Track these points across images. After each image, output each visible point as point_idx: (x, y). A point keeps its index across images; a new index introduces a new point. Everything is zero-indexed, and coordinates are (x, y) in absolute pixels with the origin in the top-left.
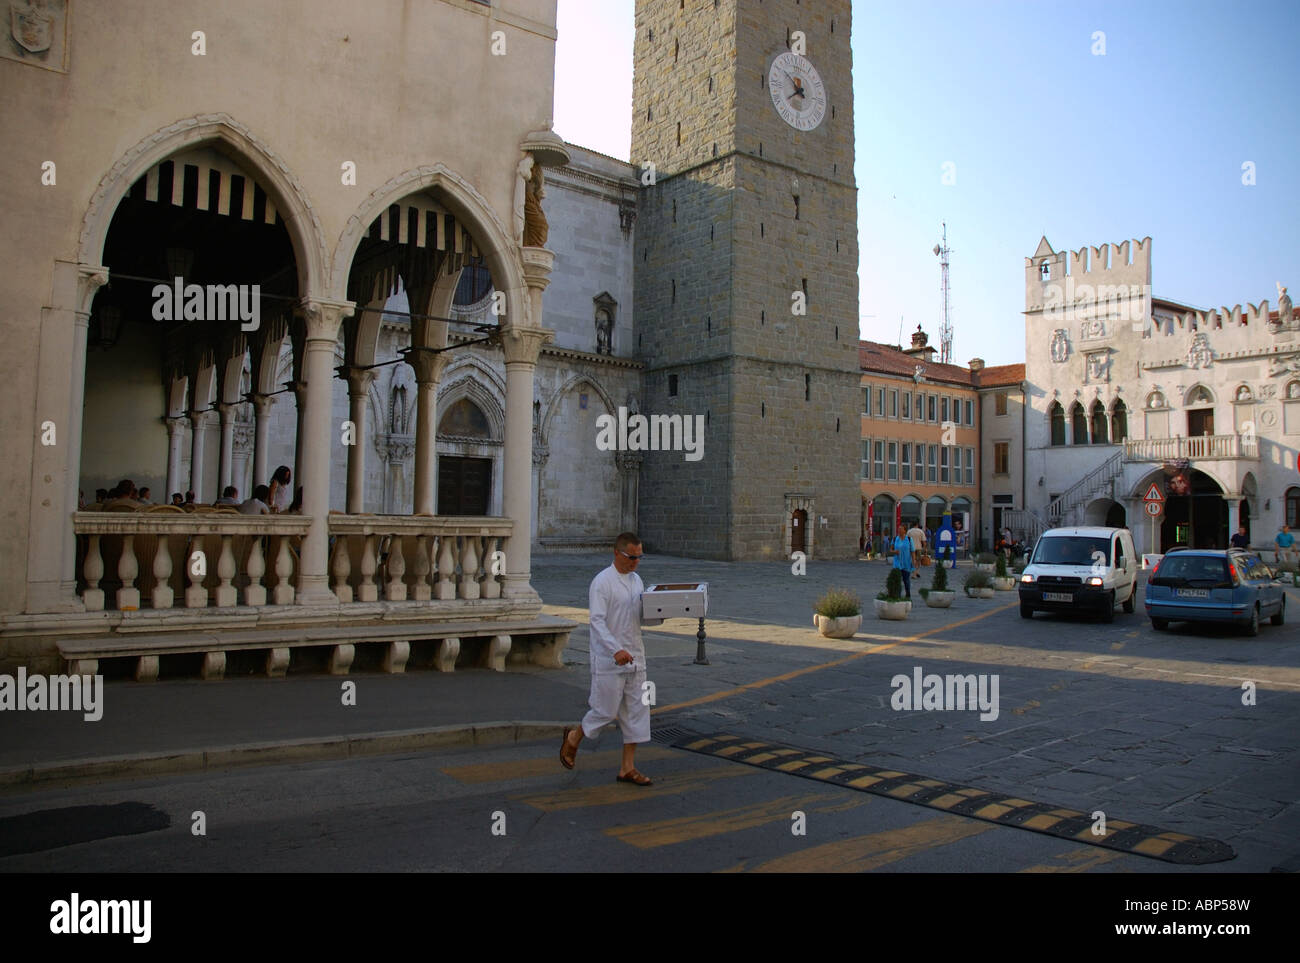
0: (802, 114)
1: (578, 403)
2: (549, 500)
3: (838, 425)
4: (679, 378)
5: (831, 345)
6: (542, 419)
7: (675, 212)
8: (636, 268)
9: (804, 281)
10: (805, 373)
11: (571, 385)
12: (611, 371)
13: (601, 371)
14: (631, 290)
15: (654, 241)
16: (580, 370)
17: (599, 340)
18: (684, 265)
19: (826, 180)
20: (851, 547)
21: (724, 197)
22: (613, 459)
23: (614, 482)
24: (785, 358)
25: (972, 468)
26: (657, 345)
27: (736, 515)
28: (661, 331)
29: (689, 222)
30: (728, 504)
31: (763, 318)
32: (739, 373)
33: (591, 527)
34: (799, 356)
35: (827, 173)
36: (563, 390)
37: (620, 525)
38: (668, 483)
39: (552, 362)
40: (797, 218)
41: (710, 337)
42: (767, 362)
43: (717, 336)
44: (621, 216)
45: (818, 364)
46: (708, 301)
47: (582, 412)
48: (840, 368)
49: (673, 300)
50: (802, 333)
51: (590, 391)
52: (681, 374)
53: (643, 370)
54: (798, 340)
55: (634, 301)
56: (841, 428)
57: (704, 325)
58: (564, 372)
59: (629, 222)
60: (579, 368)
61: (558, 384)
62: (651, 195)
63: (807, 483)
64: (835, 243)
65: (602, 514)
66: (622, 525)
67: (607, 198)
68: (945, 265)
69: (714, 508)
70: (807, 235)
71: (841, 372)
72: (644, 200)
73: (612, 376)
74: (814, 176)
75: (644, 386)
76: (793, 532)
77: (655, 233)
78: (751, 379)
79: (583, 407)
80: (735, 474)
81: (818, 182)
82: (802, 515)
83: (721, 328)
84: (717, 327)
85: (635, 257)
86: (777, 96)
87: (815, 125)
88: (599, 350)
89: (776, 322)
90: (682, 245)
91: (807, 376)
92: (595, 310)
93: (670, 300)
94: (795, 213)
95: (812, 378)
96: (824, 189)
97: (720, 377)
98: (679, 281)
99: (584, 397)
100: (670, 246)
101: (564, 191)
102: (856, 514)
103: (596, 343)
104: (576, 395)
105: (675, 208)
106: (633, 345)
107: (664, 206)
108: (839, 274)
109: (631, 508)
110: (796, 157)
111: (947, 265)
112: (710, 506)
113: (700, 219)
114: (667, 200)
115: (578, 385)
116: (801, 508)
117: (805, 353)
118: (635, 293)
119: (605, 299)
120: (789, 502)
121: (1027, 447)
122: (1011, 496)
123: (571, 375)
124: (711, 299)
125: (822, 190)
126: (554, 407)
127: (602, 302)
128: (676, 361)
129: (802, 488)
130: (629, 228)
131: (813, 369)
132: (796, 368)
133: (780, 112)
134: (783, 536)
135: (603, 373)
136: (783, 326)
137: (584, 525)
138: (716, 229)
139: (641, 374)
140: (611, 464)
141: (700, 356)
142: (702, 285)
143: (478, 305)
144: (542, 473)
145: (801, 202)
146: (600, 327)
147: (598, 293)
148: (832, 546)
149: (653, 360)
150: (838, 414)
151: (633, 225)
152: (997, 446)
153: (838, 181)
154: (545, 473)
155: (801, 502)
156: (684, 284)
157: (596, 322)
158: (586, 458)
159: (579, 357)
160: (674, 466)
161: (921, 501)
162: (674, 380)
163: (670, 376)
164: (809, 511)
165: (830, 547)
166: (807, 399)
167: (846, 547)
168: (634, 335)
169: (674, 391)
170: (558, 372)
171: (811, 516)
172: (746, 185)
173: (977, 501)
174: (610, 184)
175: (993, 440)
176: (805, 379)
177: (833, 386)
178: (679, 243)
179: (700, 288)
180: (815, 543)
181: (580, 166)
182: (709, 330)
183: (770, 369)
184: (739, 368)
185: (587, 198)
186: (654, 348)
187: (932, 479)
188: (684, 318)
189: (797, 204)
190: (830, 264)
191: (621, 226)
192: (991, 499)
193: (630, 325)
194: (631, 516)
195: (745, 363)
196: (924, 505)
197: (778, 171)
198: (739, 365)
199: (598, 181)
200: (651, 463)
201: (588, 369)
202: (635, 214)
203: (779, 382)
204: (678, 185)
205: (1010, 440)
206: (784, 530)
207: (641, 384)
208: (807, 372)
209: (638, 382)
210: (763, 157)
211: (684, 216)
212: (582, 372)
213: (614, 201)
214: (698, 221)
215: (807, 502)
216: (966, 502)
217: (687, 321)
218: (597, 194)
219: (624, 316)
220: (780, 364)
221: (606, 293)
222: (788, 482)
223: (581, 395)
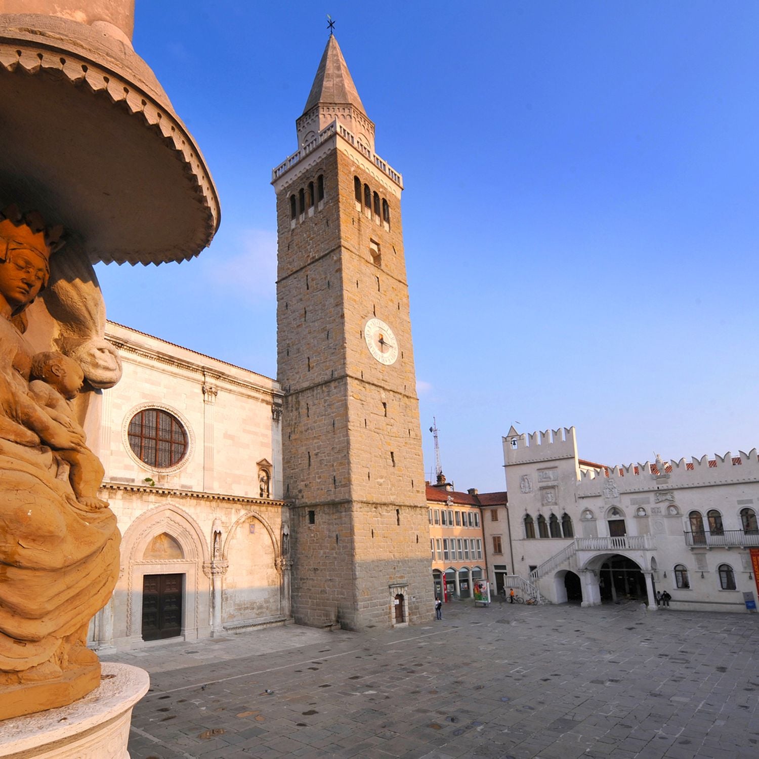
0: (385, 355)
1: (248, 529)
2: (229, 596)
3: (417, 539)
4: (315, 513)
5: (409, 491)
6: (223, 543)
7: (308, 411)
8: (283, 444)
9: (392, 453)
10: (397, 509)
11: (243, 519)
12: (270, 508)
13: (263, 509)
14: (281, 458)
15: (294, 428)
16: (249, 509)
17: (261, 489)
18: (316, 443)
19: (401, 394)
20: (430, 614)
21: (340, 403)
22: (274, 564)
23: (275, 580)
24: (384, 500)
25: (480, 550)
26: (300, 491)
27: (360, 603)
28: (302, 483)
29: (318, 417)
30: (354, 596)
31: (369, 477)
32: (357, 511)
33: (260, 611)
34: (392, 499)
35: (401, 390)
36: (237, 523)
37: (279, 607)
38: (311, 579)
39: (229, 504)
40: (385, 416)
41: (335, 488)
42: (373, 504)
43: (340, 488)
44: (273, 412)
45: (404, 503)
46: (333, 465)
47: (251, 536)
48: (416, 504)
49: (310, 465)
50: (393, 485)
51: (256, 521)
52: (317, 510)
53: (291, 507)
54: (391, 490)
55: (283, 464)
56: (419, 540)
57: (331, 481)
58: (238, 510)
59: (278, 416)
60: (248, 507)
61: (234, 518)
62: (292, 401)
63: (402, 577)
64: (408, 431)
65: (267, 601)
66: (281, 607)
67: (263, 401)
68: (436, 437)
69: (345, 598)
70: (392, 426)
71: (416, 507)
72: (287, 403)
73: (271, 512)
74: (394, 392)
75: (292, 517)
76: (396, 609)
77: (295, 423)
78: (364, 514)
79: (252, 532)
80: (357, 577)
81: (396, 395)
82: (400, 597)
83: (343, 483)
84: (340, 482)
85: (283, 437)
86: (370, 344)
87: (393, 361)
88: (261, 495)
89: (377, 479)
90: (314, 431)
91: (397, 511)
92: (258, 470)
93: (307, 465)
94: (384, 413)
95: (400, 511)
96: (400, 399)
97: (344, 513)
98: (312, 453)
99: (252, 526)
100: (306, 431)
101: (234, 396)
102: (432, 593)
103: (259, 491)
104: (247, 526)
105: (308, 408)
106: (284, 490)
107: (300, 407)
108: (411, 449)
109: (286, 596)
110: (383, 380)
111: (437, 437)
112: (342, 596)
113: (325, 415)
114: (303, 403)
115: (248, 519)
116: (399, 593)
117: (395, 497)
118: (283, 459)
119: (264, 463)
120: (392, 590)
121: (512, 539)
122: (505, 566)
123: (243, 512)
124: (335, 465)
125: (398, 400)
126: (231, 535)
127: (262, 465)
128: (313, 502)
129: (400, 581)
130: (278, 420)
131: (400, 506)
132: (390, 506)
133: (372, 353)
134: (390, 613)
135: (265, 510)
136: (381, 481)
137: (254, 610)
138: (336, 422)
139: (290, 509)
140: (272, 568)
141: (329, 500)
142: (328, 456)
143: (174, 468)
144: (224, 578)
145: (387, 406)
146: (262, 480)
147: (259, 460)
148: (419, 614)
149: (297, 500)
150: (417, 532)
151: (280, 418)
152: (494, 538)
153: (407, 395)
154: (226, 579)
155: (399, 589)
156: (316, 455)
157: (259, 477)
158: (255, 566)
159: (248, 501)
160: (314, 569)
161: (455, 571)
162: (312, 515)
163: (310, 512)
164: (404, 594)
165: (418, 616)
166: (398, 524)
167: (427, 614)
168: (284, 485)
169: (312, 521)
170: (233, 511)
171: (406, 597)
172: (354, 396)
173: (485, 568)
174: (265, 393)
175: (491, 535)
176: (396, 512)
177: (413, 515)
178: (312, 430)
179: (327, 458)
180: (409, 615)
181: (245, 381)
182: (335, 484)
183: (375, 508)
184: (357, 508)
185: (250, 401)
186: (298, 493)
187: (460, 558)
188: (317, 476)
189: (385, 407)
190: (406, 443)
191: (273, 419)
192: (493, 568)
193: (281, 478)
194: (287, 600)
195: (360, 505)
196: (457, 573)
197: (373, 387)
198: (356, 507)
199: (257, 390)
200: (298, 565)
201: (254, 508)
202: (282, 411)
203: (381, 515)
204: (309, 395)
205: (501, 535)
206: (390, 609)
207: (290, 516)
208: (397, 508)
209: (288, 515)
210: (364, 379)
211: (314, 414)
212: (250, 510)
213: (268, 403)
214: (324, 417)
215: (403, 589)
216: (479, 569)
217: (320, 478)
218: (256, 399)
219: (277, 473)
220: (381, 504)
221: (265, 459)
222: (391, 578)
223: (250, 525)
